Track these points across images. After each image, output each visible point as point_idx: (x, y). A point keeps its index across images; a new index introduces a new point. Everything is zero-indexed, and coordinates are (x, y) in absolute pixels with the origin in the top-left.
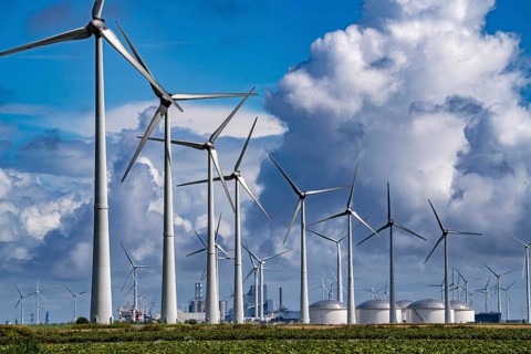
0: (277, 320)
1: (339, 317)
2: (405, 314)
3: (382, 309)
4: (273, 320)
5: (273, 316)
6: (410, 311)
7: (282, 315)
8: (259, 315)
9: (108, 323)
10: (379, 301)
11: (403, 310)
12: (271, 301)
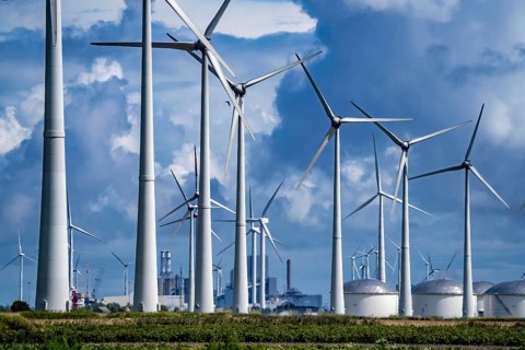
0: (286, 307)
1: (384, 305)
2: (482, 302)
3: (447, 295)
4: (280, 309)
5: (279, 302)
6: (491, 298)
7: (291, 300)
8: (259, 301)
9: (64, 310)
10: (441, 282)
11: (479, 297)
12: (275, 280)
